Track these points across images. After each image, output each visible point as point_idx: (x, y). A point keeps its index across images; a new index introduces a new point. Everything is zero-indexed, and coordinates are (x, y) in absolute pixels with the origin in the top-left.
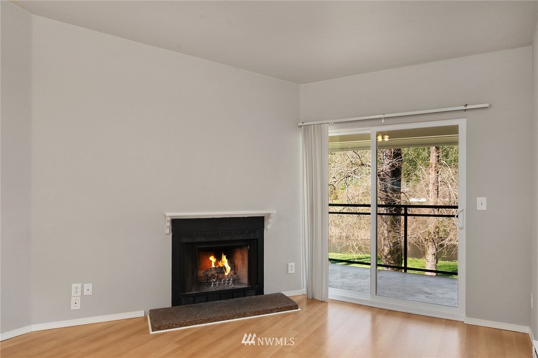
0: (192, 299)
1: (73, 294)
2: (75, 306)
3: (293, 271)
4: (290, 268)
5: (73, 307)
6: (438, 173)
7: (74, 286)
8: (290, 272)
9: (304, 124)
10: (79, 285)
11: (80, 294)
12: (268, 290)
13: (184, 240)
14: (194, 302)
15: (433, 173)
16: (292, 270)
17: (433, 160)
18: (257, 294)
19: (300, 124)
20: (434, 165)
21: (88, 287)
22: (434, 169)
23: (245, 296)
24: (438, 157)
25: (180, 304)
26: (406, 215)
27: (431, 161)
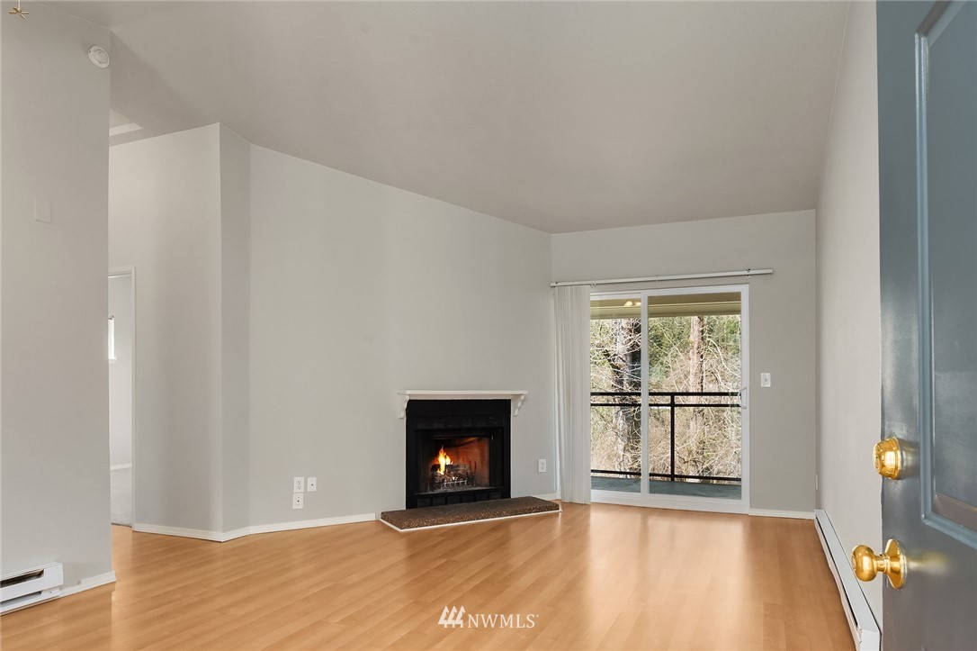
0: (428, 501)
1: (296, 490)
2: (298, 504)
3: (545, 470)
4: (540, 466)
5: (295, 506)
6: (702, 357)
7: (296, 479)
8: (540, 470)
9: (559, 284)
10: (302, 479)
11: (302, 490)
12: (516, 492)
13: (420, 426)
14: (431, 505)
15: (695, 357)
16: (543, 468)
17: (694, 337)
18: (502, 497)
19: (554, 284)
20: (696, 346)
21: (313, 480)
22: (696, 351)
23: (489, 499)
24: (702, 332)
25: (416, 507)
26: (673, 405)
27: (691, 338)
